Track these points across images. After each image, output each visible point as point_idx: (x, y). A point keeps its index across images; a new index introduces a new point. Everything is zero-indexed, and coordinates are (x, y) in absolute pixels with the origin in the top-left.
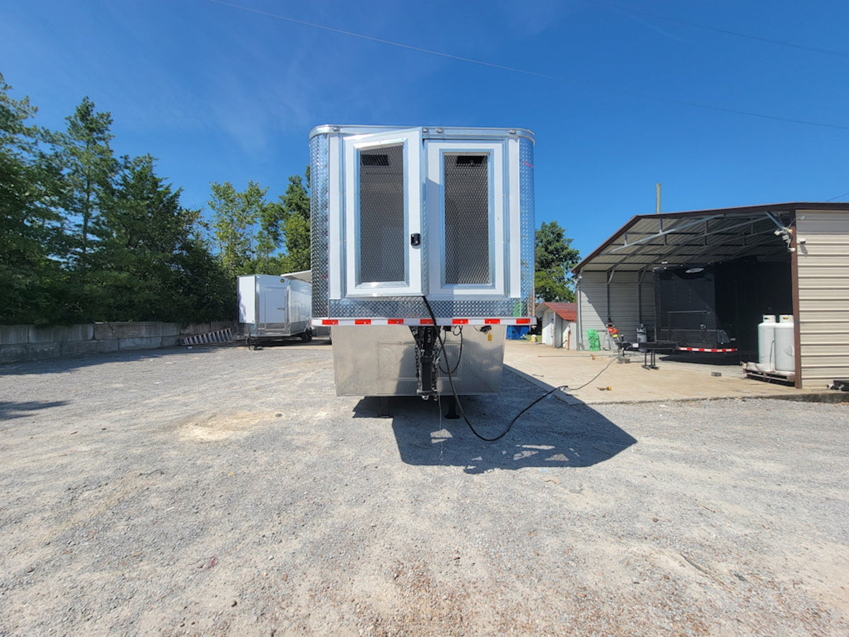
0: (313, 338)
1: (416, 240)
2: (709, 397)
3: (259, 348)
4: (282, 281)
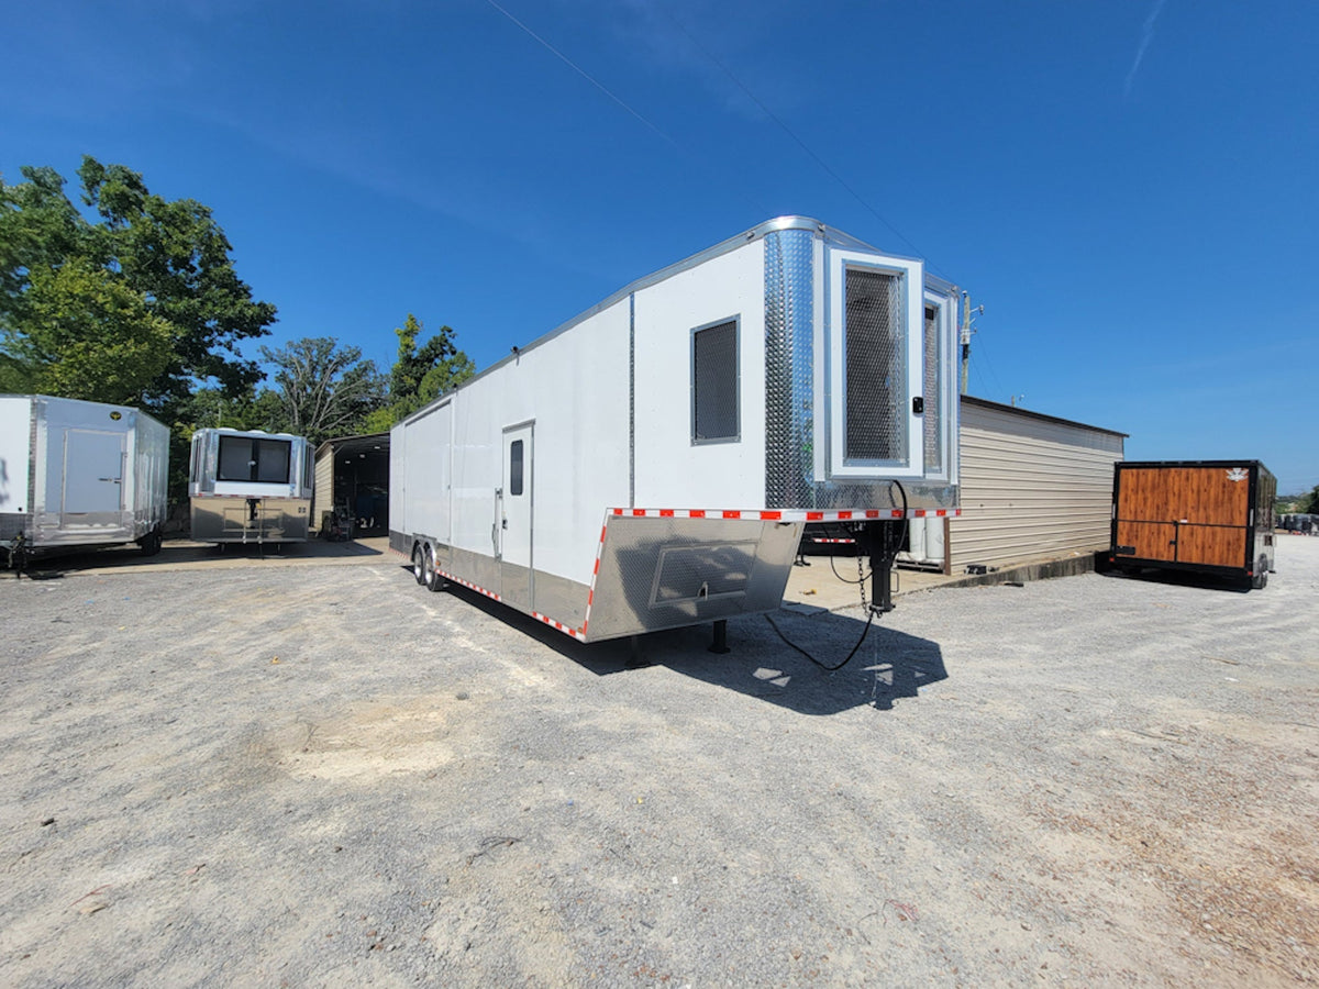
0: (164, 545)
1: (918, 405)
2: (907, 591)
3: (41, 573)
4: (115, 416)
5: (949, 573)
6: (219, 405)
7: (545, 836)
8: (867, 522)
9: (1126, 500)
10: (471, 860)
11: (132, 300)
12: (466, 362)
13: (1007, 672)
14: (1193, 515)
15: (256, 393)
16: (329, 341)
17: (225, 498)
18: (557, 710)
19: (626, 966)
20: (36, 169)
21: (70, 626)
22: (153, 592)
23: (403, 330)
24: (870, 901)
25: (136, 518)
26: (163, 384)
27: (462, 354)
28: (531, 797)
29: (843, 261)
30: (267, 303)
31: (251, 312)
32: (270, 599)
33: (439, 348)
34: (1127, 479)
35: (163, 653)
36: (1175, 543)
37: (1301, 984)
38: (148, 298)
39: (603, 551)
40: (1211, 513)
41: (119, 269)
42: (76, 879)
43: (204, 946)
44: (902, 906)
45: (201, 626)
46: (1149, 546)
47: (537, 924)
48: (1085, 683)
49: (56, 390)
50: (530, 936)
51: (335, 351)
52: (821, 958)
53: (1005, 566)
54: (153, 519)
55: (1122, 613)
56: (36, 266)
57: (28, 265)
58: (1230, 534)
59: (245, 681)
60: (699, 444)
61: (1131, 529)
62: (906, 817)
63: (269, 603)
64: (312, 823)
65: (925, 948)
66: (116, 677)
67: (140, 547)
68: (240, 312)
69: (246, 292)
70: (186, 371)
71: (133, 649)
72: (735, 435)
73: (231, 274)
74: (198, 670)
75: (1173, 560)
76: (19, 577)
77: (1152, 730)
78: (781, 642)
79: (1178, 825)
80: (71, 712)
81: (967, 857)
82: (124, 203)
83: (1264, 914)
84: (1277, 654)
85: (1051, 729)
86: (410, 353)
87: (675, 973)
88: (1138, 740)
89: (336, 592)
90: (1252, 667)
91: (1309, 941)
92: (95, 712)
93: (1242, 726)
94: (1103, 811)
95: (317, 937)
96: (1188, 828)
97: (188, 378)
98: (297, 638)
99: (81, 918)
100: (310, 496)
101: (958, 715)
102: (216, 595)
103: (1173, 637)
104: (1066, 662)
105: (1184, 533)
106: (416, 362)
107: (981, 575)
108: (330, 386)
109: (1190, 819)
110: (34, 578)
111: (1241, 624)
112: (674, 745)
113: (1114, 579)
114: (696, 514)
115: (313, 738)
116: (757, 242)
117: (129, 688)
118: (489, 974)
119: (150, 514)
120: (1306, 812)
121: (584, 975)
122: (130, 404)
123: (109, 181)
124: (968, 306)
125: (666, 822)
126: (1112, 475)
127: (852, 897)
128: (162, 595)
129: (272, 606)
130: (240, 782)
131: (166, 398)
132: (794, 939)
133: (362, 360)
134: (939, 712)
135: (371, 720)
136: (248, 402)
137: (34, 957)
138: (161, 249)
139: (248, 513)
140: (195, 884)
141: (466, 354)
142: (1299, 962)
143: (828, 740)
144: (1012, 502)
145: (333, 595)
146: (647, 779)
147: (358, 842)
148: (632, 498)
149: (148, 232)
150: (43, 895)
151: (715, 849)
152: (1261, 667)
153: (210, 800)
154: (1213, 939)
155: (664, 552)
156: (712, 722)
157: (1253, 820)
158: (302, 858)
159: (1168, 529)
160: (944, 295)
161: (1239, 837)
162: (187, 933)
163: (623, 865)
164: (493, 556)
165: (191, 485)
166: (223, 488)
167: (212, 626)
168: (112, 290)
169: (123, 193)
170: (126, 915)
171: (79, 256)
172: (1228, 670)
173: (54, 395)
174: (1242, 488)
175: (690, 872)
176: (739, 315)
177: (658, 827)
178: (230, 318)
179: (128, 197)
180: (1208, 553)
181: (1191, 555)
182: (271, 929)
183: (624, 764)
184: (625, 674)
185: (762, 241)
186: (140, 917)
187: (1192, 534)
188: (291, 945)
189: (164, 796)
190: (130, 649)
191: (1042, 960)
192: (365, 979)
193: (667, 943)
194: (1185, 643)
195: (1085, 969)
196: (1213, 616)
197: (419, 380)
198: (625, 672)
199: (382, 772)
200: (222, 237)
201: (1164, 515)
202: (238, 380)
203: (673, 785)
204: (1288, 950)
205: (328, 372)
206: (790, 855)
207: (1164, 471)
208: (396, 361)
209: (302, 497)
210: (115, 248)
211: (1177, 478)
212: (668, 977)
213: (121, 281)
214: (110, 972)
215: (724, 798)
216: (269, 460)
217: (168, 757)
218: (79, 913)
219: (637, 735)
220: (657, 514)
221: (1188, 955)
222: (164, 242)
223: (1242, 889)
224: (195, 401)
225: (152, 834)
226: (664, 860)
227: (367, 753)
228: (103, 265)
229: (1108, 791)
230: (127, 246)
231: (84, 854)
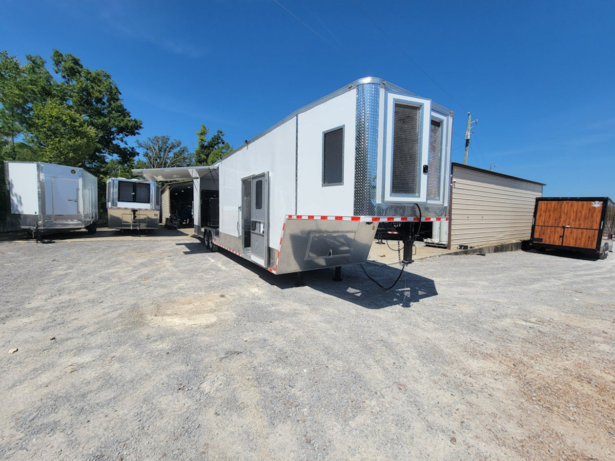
0: (98, 230)
1: (426, 169)
2: (428, 256)
3: (46, 241)
4: (73, 172)
5: (450, 249)
6: (119, 167)
7: (252, 352)
8: (403, 223)
9: (540, 216)
10: (221, 360)
11: (78, 118)
12: (229, 147)
13: (470, 293)
14: (573, 223)
15: (135, 162)
16: (166, 137)
17: (122, 210)
18: (263, 303)
19: (281, 401)
20: (32, 56)
21: (59, 263)
22: (93, 250)
23: (200, 132)
24: (387, 382)
25: (85, 218)
26: (93, 158)
27: (227, 144)
28: (248, 336)
29: (394, 99)
30: (138, 120)
31: (131, 124)
32: (143, 254)
33: (217, 140)
34: (541, 206)
35: (98, 275)
36: (562, 237)
37: (569, 422)
38: (85, 117)
39: (284, 234)
40: (582, 223)
41: (71, 104)
42: (65, 360)
43: (114, 386)
44: (401, 385)
45: (113, 264)
46: (550, 238)
47: (246, 384)
48: (505, 299)
49: (47, 160)
50: (243, 389)
51: (169, 142)
52: (362, 402)
53: (478, 246)
54: (92, 218)
55: (531, 269)
56: (35, 102)
57: (32, 102)
58: (591, 233)
59: (131, 287)
60: (325, 186)
61: (541, 230)
62: (409, 351)
63: (142, 255)
64: (157, 343)
65: (407, 400)
66: (78, 284)
67: (87, 231)
68: (126, 124)
69: (128, 114)
70: (103, 151)
71: (85, 273)
72: (341, 182)
73: (121, 106)
74: (112, 282)
75: (561, 244)
76: (37, 242)
77: (532, 319)
78: (367, 277)
79: (532, 358)
80: (61, 297)
81: (433, 367)
82: (72, 72)
83: (561, 395)
84: (602, 289)
85: (484, 318)
86: (203, 143)
87: (301, 404)
88: (524, 323)
89: (171, 251)
90: (588, 294)
91: (578, 406)
92: (70, 298)
93: (575, 319)
94: (499, 352)
95: (158, 385)
96: (537, 360)
97: (105, 155)
98: (154, 270)
99: (67, 374)
100: (159, 209)
101: (442, 310)
102: (120, 251)
103: (553, 280)
104: (498, 290)
105: (567, 232)
106: (206, 147)
107: (465, 250)
108: (168, 158)
109: (538, 356)
110: (44, 243)
111: (588, 275)
112: (312, 318)
113: (531, 253)
114: (324, 218)
115: (159, 311)
116: (353, 90)
117: (84, 289)
118: (225, 401)
119: (91, 216)
120: (594, 355)
121: (263, 403)
122: (80, 167)
123: (65, 61)
124: (470, 120)
125: (304, 348)
126: (534, 204)
127: (380, 381)
128: (97, 251)
129: (143, 257)
130: (129, 327)
131: (96, 164)
132: (352, 395)
133: (181, 146)
134: (433, 309)
135: (183, 304)
136: (132, 166)
137: (50, 386)
138: (89, 94)
139: (133, 216)
140: (111, 364)
141: (229, 143)
142: (571, 413)
143: (380, 318)
144: (483, 216)
145: (169, 252)
146: (298, 331)
147: (176, 351)
148: (296, 211)
149: (84, 86)
150: (52, 365)
151: (324, 360)
152: (592, 294)
153: (117, 332)
154: (535, 403)
155: (312, 235)
156: (330, 310)
157: (568, 358)
158: (153, 355)
159: (560, 230)
160: (445, 115)
161: (559, 365)
162: (107, 381)
163: (284, 364)
164: (237, 236)
165: (107, 203)
166: (121, 205)
167: (118, 264)
168: (69, 114)
169: (72, 67)
170: (84, 374)
171: (54, 98)
172: (576, 295)
173: (47, 162)
174: (599, 211)
175: (312, 368)
176: (344, 125)
177: (300, 350)
178: (122, 127)
179: (74, 69)
180: (578, 242)
181: (570, 242)
182: (140, 381)
183: (290, 325)
184: (294, 289)
185: (356, 89)
186: (89, 374)
187: (571, 233)
188: (147, 387)
189: (99, 330)
190: (84, 273)
191: (457, 407)
192: (176, 400)
193: (298, 394)
194: (559, 283)
195: (475, 411)
196: (575, 271)
197: (207, 156)
198: (294, 288)
199: (187, 325)
200: (116, 88)
201: (559, 223)
202: (127, 156)
203: (310, 334)
204: (568, 409)
205: (167, 152)
206: (356, 363)
207: (561, 202)
208: (197, 147)
209: (156, 209)
210: (69, 94)
211: (566, 206)
212: (297, 406)
213: (72, 110)
214: (78, 393)
215: (330, 340)
216: (141, 192)
217: (100, 316)
218: (66, 372)
219: (296, 314)
220: (307, 218)
221: (522, 409)
222: (91, 91)
223: (554, 385)
224: (108, 165)
225: (94, 345)
226: (301, 363)
227: (181, 317)
228: (65, 102)
229: (503, 344)
230: (75, 92)
231: (67, 351)
